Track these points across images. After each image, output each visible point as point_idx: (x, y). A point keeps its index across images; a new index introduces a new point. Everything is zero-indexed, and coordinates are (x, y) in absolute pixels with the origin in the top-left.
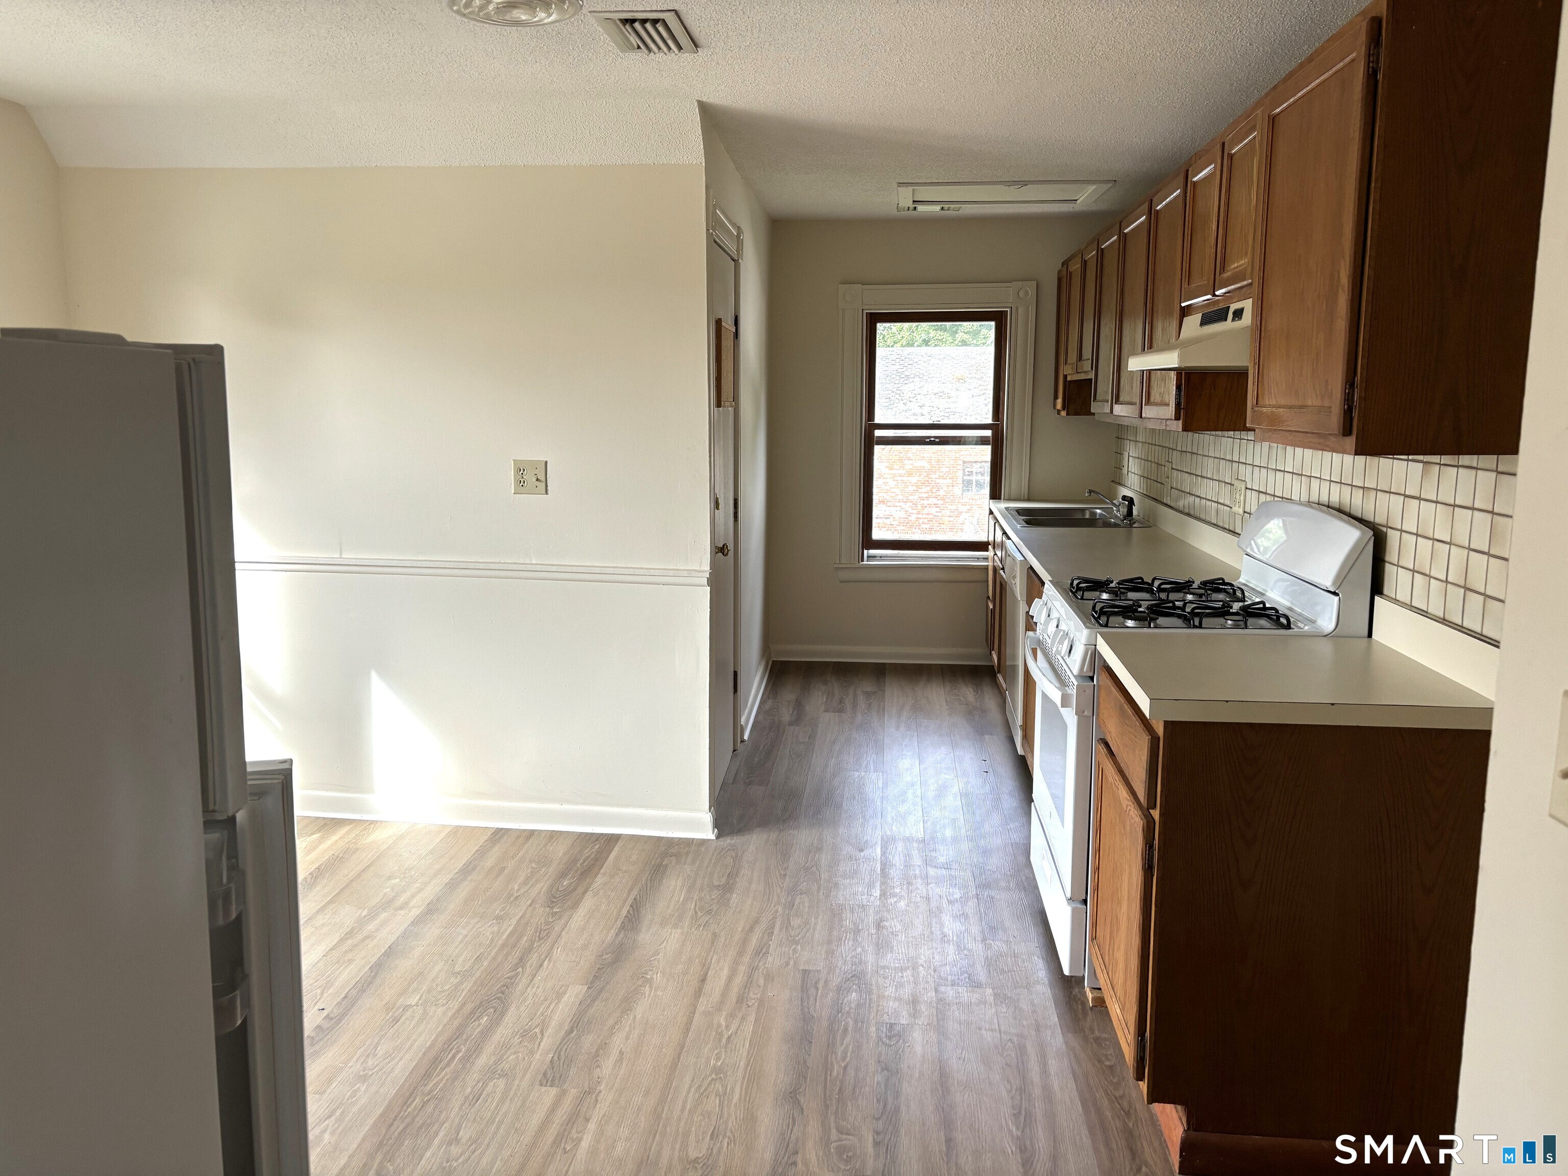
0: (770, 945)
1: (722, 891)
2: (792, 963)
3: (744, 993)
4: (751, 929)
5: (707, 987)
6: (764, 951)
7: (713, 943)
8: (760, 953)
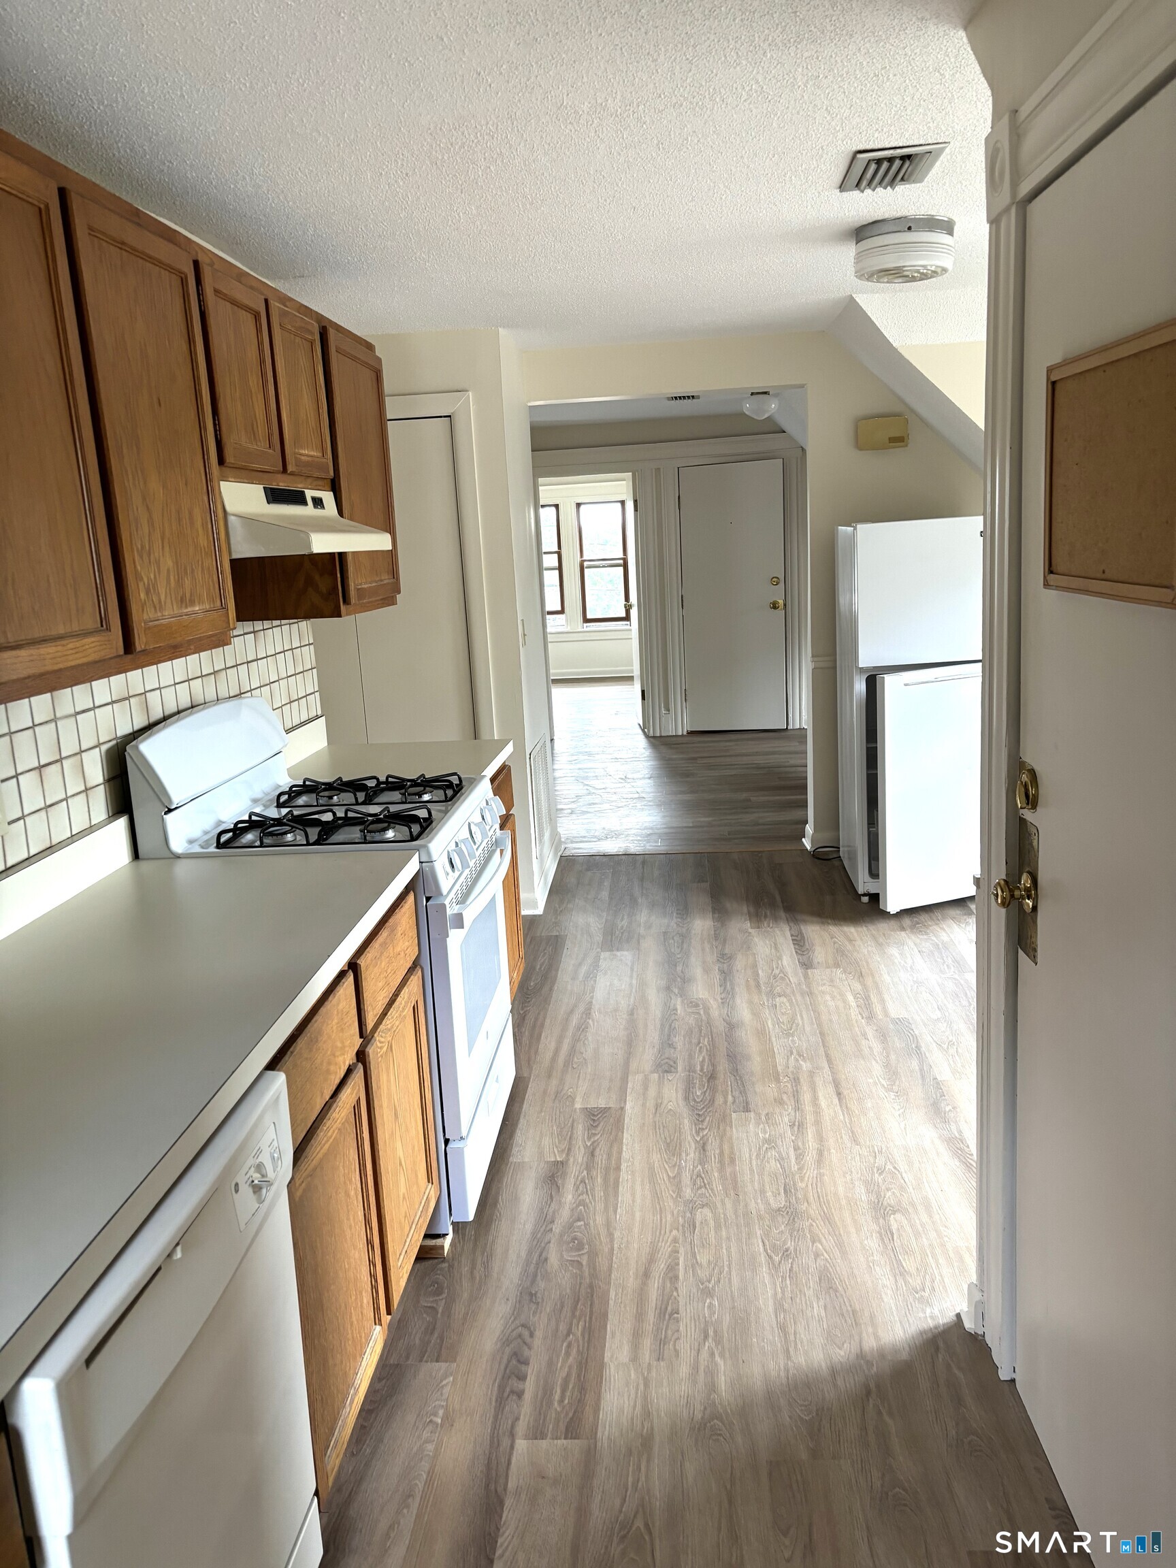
0: (792, 1135)
1: (885, 1203)
2: (763, 1118)
3: (796, 1086)
4: (820, 1153)
5: (831, 1089)
6: (796, 1128)
7: (852, 1132)
8: (799, 1125)
